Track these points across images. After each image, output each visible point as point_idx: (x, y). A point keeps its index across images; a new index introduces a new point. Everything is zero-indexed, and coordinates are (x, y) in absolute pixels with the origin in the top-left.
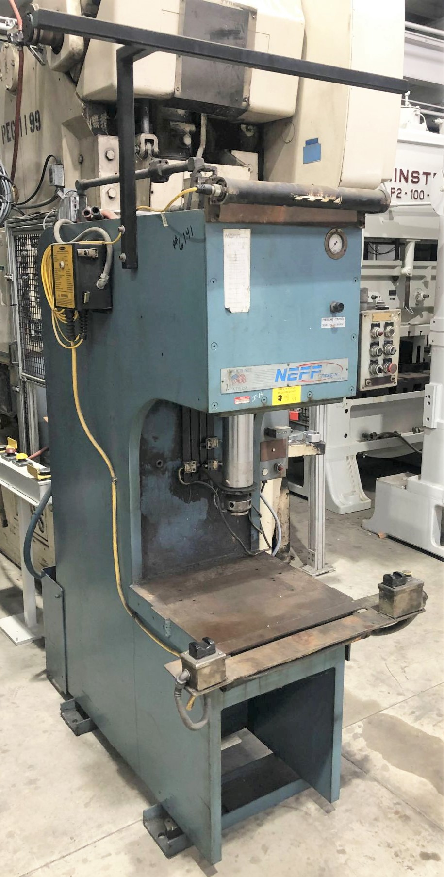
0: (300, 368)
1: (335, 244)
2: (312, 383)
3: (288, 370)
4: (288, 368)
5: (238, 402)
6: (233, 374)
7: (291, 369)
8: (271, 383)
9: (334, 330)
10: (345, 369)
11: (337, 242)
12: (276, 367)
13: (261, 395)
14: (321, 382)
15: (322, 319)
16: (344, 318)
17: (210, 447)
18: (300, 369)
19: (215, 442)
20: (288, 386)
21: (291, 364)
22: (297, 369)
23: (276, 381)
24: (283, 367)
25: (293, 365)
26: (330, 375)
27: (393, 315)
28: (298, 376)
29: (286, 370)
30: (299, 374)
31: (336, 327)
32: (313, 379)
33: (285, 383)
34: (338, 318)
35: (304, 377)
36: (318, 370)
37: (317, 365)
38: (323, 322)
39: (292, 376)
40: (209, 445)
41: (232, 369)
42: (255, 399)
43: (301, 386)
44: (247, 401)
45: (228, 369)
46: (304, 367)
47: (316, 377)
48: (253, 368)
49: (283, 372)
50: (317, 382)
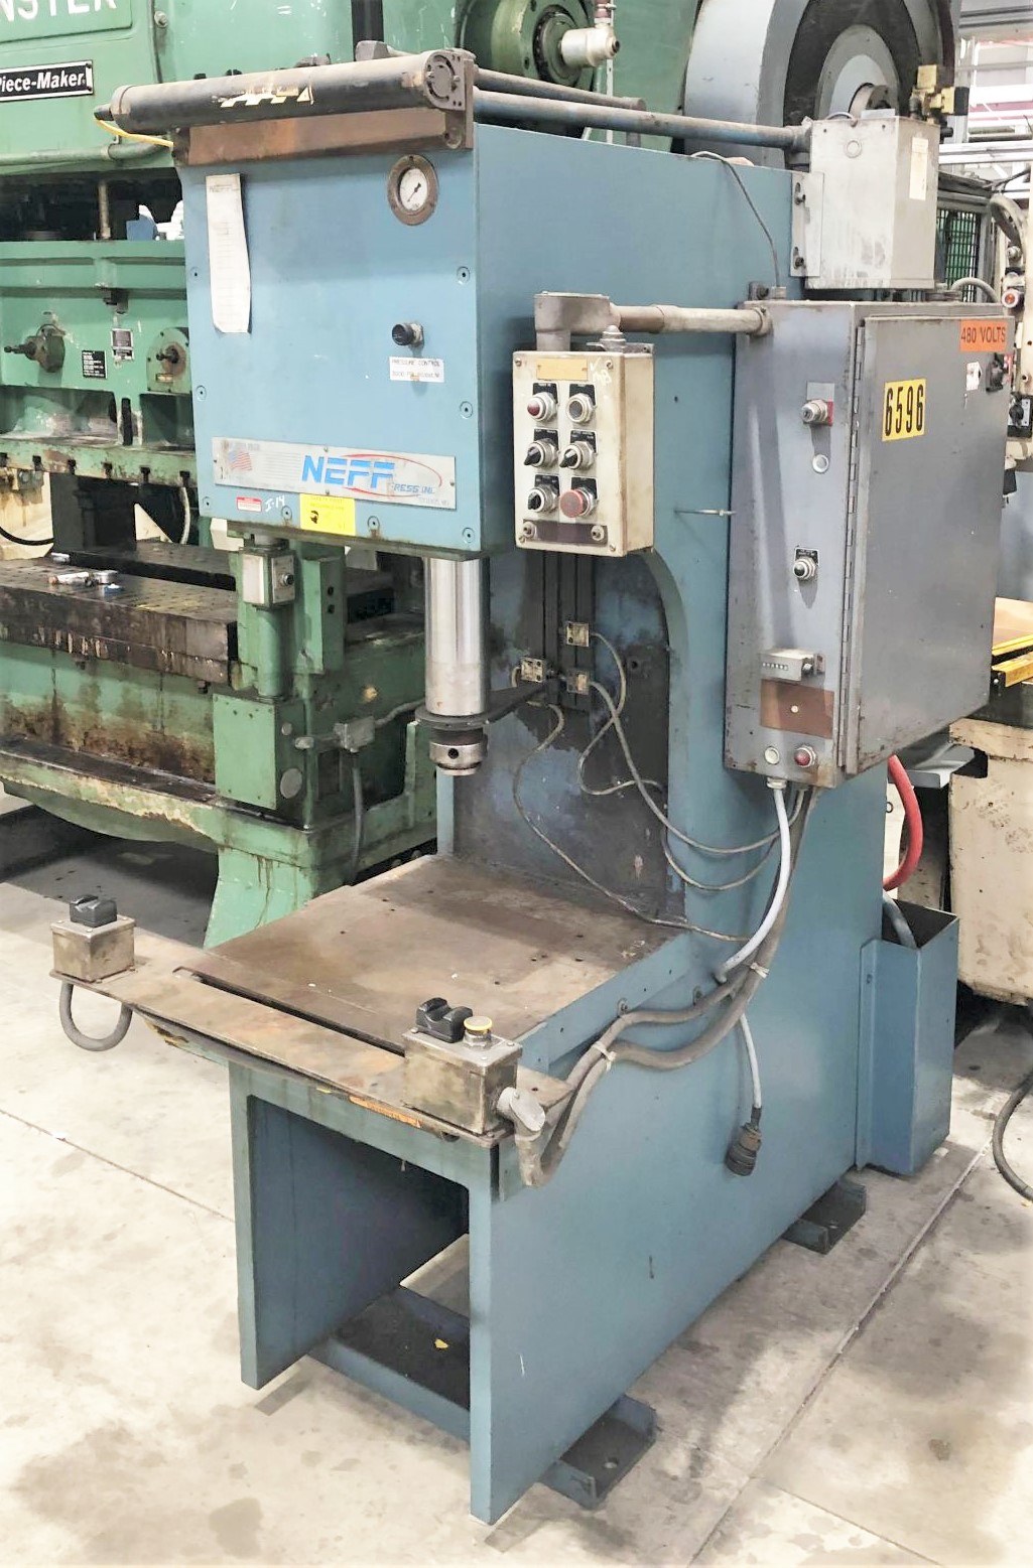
0: (349, 460)
1: (416, 190)
2: (374, 498)
3: (326, 460)
4: (326, 456)
5: (242, 506)
6: (230, 450)
7: (331, 460)
8: (297, 484)
9: (419, 387)
10: (446, 483)
11: (419, 185)
12: (303, 451)
13: (280, 503)
14: (394, 500)
15: (391, 359)
16: (441, 362)
17: (571, 640)
18: (349, 462)
19: (582, 632)
20: (328, 494)
21: (331, 449)
22: (342, 461)
23: (305, 477)
24: (316, 453)
25: (337, 452)
26: (414, 490)
27: (592, 367)
28: (346, 477)
29: (321, 459)
30: (347, 474)
31: (422, 379)
32: (374, 490)
33: (323, 487)
34: (427, 360)
35: (360, 482)
36: (386, 471)
37: (383, 460)
38: (393, 367)
39: (333, 475)
40: (569, 636)
41: (229, 440)
42: (270, 508)
43: (356, 500)
44: (256, 508)
45: (221, 439)
46: (358, 460)
47: (382, 486)
48: (262, 444)
49: (316, 463)
50: (385, 500)
